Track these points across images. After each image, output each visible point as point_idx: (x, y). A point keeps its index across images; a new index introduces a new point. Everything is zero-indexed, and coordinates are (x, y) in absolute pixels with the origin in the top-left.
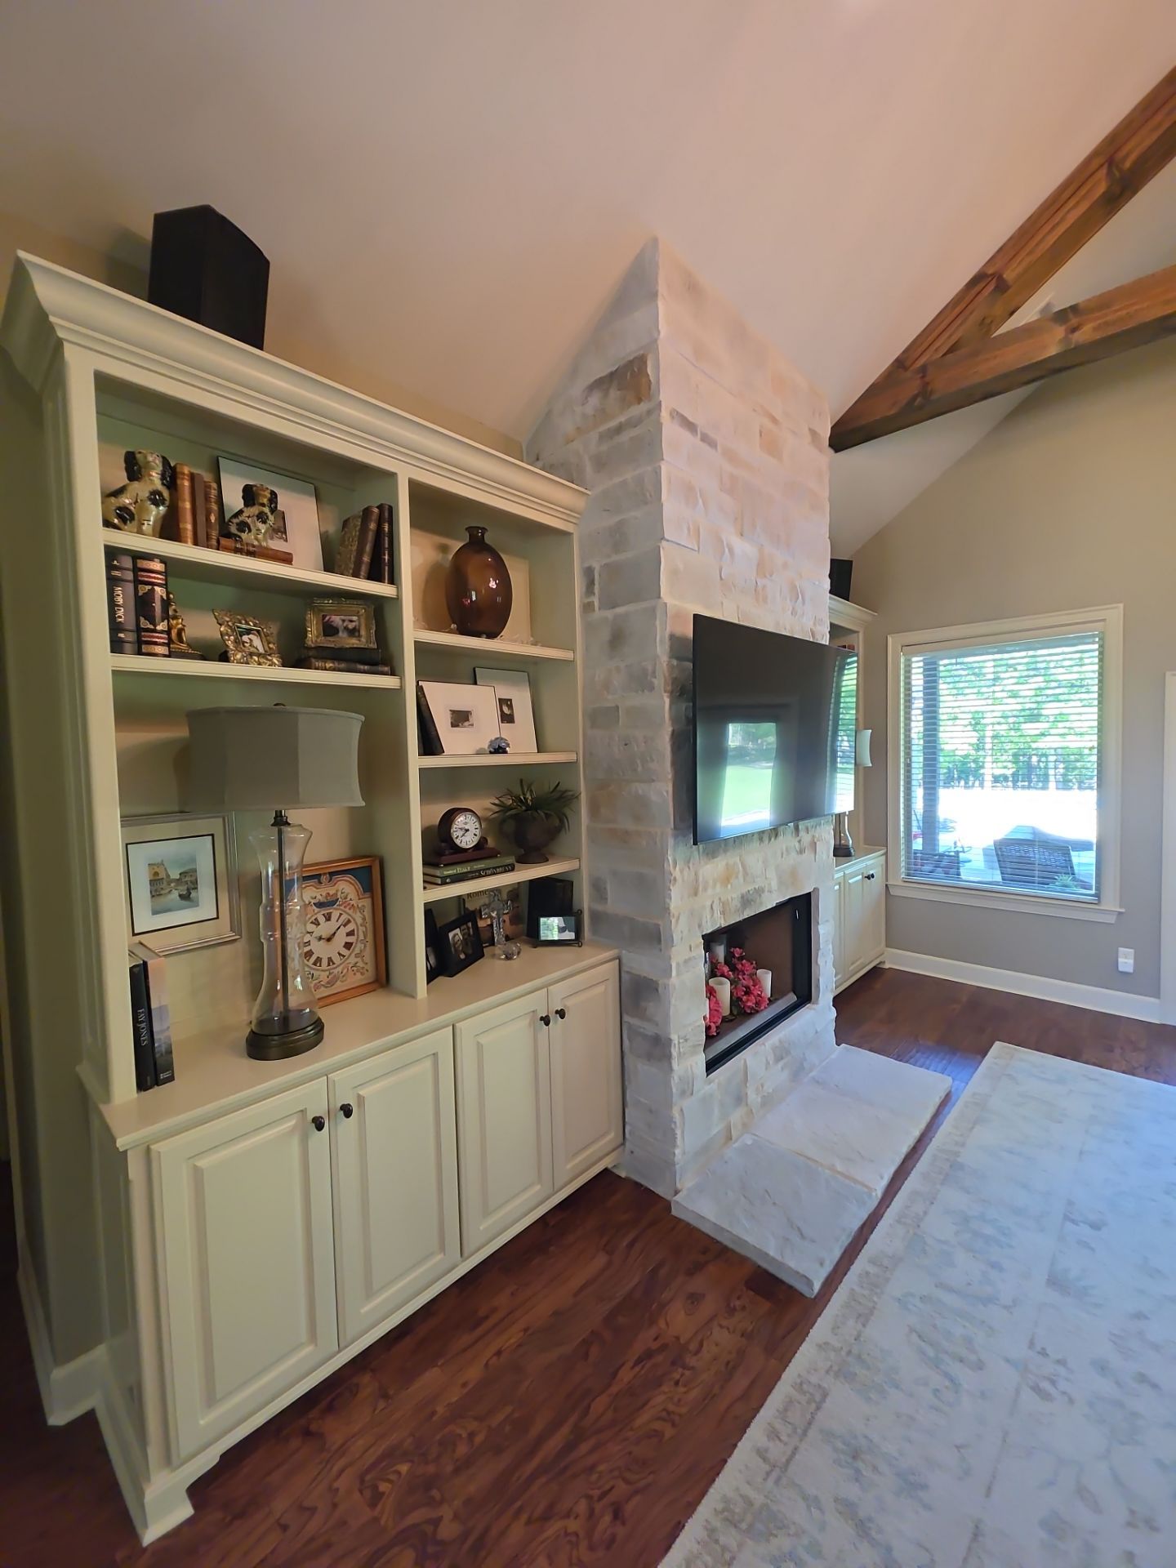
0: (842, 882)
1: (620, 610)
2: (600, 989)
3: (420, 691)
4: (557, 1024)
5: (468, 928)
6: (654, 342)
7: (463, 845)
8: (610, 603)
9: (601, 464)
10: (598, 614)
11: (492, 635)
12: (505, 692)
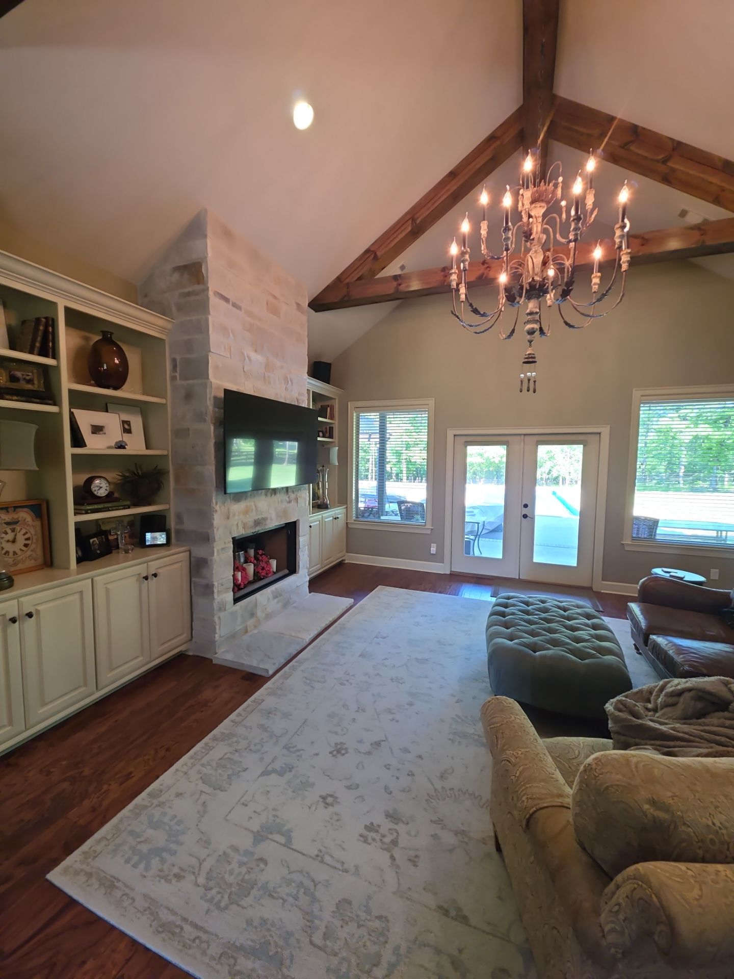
0: (321, 519)
1: (190, 382)
2: (179, 565)
3: (72, 415)
4: (153, 582)
5: (102, 538)
6: (206, 258)
7: (99, 495)
8: (185, 377)
9: (181, 308)
10: (179, 382)
11: (116, 388)
12: (125, 417)
